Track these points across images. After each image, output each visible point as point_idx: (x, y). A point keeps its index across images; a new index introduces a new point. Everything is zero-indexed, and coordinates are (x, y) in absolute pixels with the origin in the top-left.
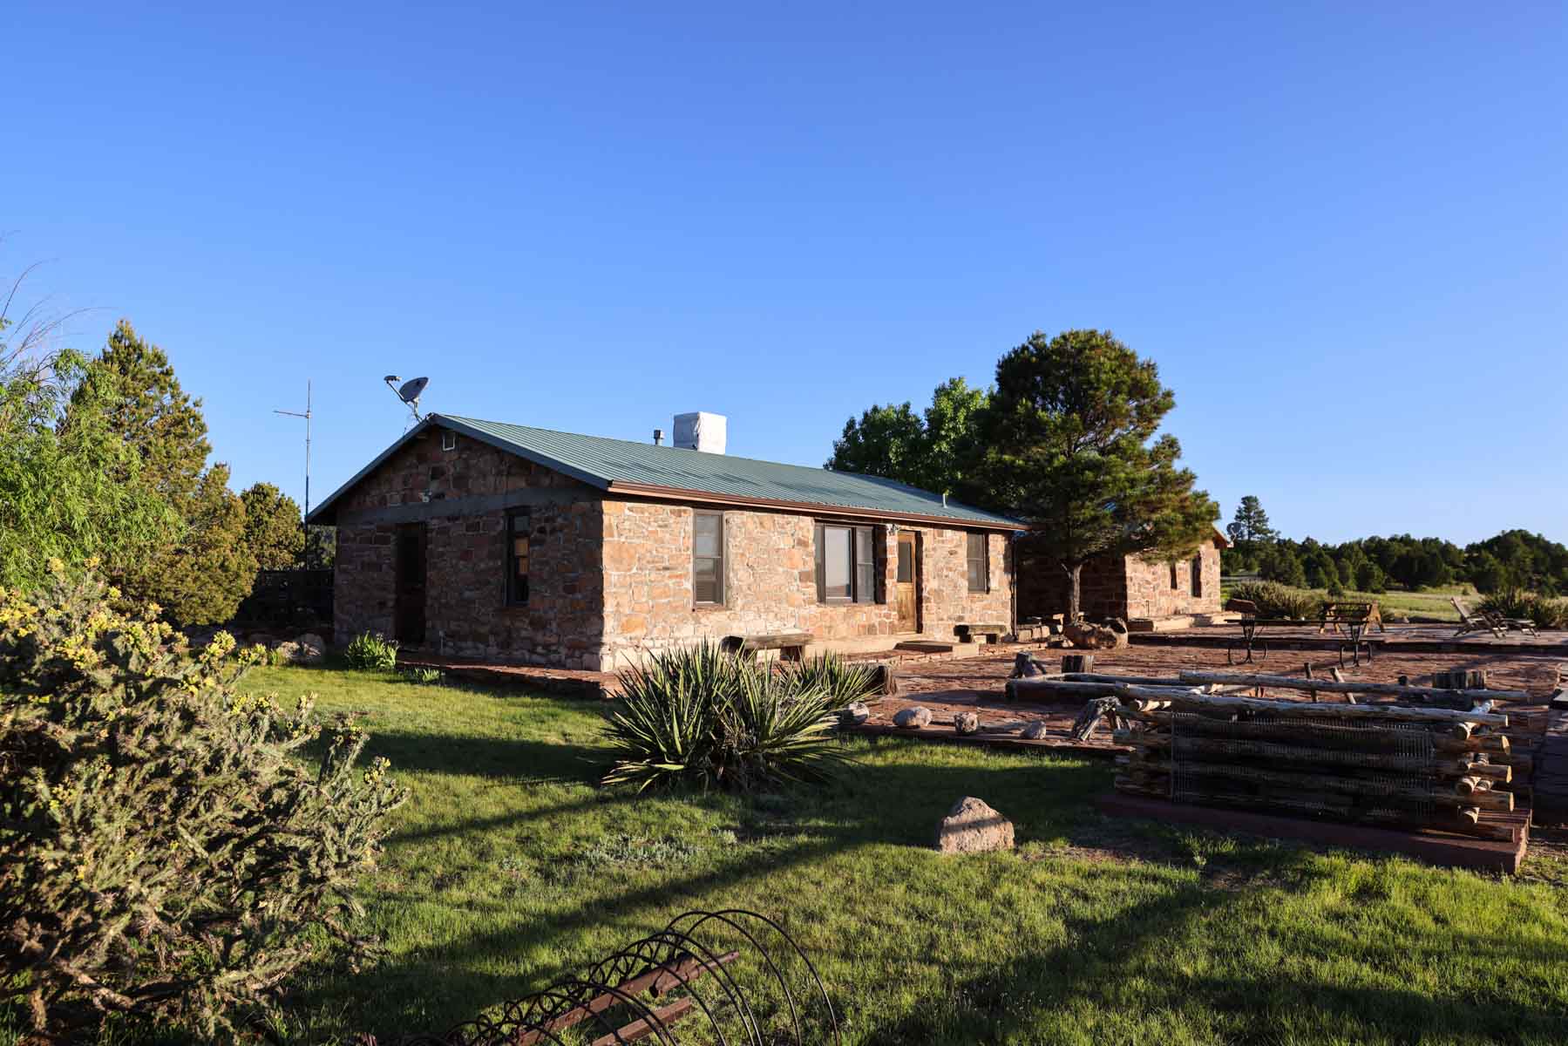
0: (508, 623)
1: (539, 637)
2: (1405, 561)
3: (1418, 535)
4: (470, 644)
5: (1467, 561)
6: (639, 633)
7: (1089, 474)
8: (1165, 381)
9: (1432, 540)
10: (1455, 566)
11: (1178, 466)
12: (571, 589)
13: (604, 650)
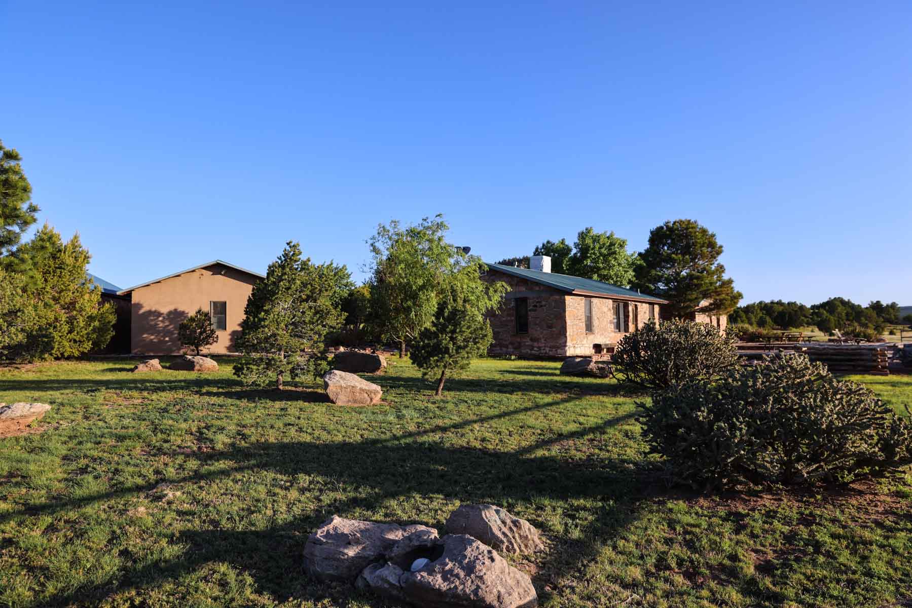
0: (519, 340)
1: (535, 344)
2: (781, 315)
3: (785, 301)
4: (498, 348)
5: (812, 314)
6: (575, 342)
7: (695, 281)
8: (719, 241)
9: (792, 303)
10: (806, 317)
11: (725, 277)
12: (550, 327)
13: (567, 348)
